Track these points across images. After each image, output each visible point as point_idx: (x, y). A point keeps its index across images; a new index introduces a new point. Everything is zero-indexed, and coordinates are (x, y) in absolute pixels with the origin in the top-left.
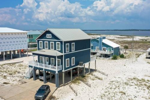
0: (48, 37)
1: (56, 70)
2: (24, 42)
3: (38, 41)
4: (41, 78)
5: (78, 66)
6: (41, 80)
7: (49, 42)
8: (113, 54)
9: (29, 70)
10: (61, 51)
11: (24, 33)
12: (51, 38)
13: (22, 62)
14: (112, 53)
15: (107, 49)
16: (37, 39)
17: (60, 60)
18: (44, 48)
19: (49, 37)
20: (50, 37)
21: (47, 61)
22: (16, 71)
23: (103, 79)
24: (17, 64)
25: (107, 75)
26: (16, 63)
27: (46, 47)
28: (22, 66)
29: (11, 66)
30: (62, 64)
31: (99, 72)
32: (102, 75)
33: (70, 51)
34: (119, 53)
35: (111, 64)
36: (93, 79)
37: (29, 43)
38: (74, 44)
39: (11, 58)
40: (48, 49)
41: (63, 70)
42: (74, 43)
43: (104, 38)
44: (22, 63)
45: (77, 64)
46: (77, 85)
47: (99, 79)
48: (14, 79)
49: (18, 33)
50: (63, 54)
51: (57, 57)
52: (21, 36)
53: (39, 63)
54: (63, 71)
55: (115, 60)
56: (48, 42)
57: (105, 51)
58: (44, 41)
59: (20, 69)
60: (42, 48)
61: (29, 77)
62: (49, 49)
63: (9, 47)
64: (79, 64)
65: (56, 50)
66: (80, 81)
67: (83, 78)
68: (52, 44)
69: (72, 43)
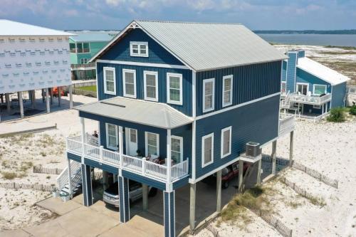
0: (135, 55)
1: (167, 177)
2: (61, 66)
3: (100, 67)
4: (112, 202)
5: (243, 158)
6: (111, 207)
7: (140, 70)
8: (329, 103)
9: (67, 167)
10: (186, 109)
11: (59, 39)
12: (147, 55)
13: (54, 127)
14: (328, 100)
15: (311, 90)
16: (97, 58)
17: (181, 139)
18: (120, 93)
19: (139, 54)
20: (143, 52)
21: (133, 140)
22: (30, 164)
23: (327, 201)
24: (37, 137)
25: (335, 186)
26: (35, 131)
27: (130, 91)
28: (52, 142)
29: (16, 145)
30: (187, 154)
31: (305, 170)
32: (317, 182)
33: (218, 105)
34: (344, 101)
35: (330, 138)
36: (294, 201)
37: (79, 65)
38: (230, 79)
39: (19, 114)
40: (135, 96)
41: (190, 177)
42: (231, 77)
43: (302, 54)
44: (50, 133)
45: (238, 149)
46: (241, 228)
47: (314, 201)
48: (17, 196)
49: (41, 38)
50: (193, 119)
51: (169, 132)
52: (51, 46)
53: (101, 148)
54: (193, 181)
55: (341, 124)
56: (134, 72)
57: (305, 93)
58: (119, 69)
59: (44, 156)
60: (115, 93)
61: (69, 191)
62: (140, 96)
63: (12, 81)
64: (243, 151)
65: (165, 102)
66: (249, 213)
67: (258, 199)
68: (151, 78)
69: (224, 78)
